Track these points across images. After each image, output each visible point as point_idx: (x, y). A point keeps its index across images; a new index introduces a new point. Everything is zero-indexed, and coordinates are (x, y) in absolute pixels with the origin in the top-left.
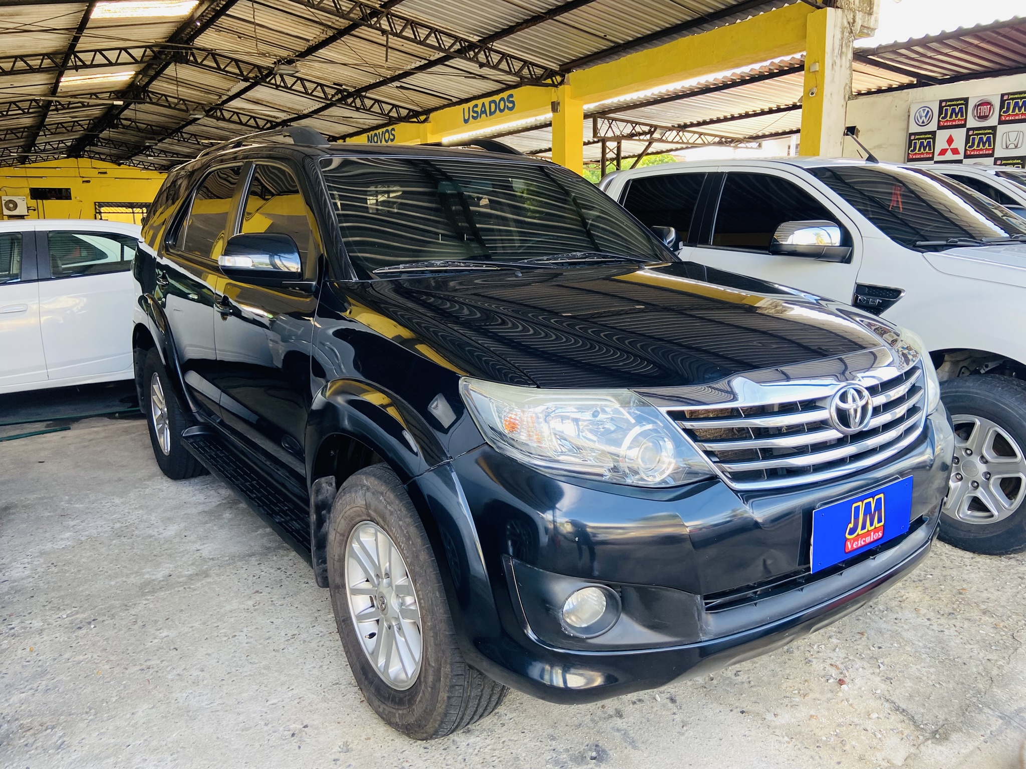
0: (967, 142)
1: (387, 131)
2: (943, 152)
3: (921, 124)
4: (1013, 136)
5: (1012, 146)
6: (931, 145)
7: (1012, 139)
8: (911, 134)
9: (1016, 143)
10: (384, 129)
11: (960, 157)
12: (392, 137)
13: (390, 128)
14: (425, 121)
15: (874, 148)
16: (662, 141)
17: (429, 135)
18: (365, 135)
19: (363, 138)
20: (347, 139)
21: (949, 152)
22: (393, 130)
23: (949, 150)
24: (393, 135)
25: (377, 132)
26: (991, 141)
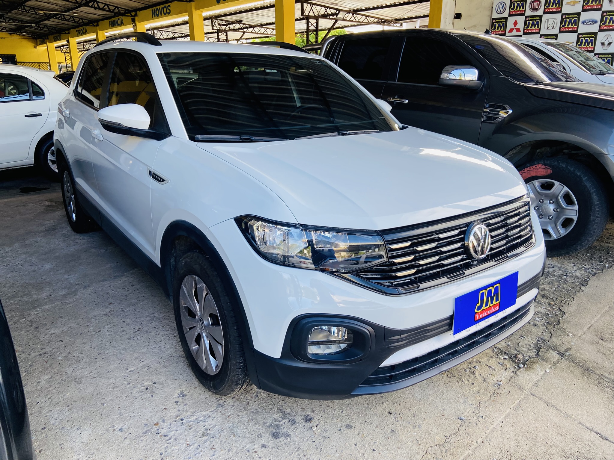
0: (525, 24)
1: (165, 7)
2: (511, 30)
3: (499, 13)
4: (551, 22)
5: (550, 28)
6: (505, 26)
7: (551, 23)
8: (493, 19)
9: (553, 26)
10: (163, 6)
11: (521, 33)
12: (168, 11)
13: (167, 5)
14: (191, 1)
15: (472, 27)
16: (344, 20)
17: (194, 10)
18: (150, 10)
19: (149, 11)
20: (138, 12)
21: (515, 30)
22: (169, 6)
23: (515, 29)
24: (169, 10)
25: (158, 7)
26: (539, 24)
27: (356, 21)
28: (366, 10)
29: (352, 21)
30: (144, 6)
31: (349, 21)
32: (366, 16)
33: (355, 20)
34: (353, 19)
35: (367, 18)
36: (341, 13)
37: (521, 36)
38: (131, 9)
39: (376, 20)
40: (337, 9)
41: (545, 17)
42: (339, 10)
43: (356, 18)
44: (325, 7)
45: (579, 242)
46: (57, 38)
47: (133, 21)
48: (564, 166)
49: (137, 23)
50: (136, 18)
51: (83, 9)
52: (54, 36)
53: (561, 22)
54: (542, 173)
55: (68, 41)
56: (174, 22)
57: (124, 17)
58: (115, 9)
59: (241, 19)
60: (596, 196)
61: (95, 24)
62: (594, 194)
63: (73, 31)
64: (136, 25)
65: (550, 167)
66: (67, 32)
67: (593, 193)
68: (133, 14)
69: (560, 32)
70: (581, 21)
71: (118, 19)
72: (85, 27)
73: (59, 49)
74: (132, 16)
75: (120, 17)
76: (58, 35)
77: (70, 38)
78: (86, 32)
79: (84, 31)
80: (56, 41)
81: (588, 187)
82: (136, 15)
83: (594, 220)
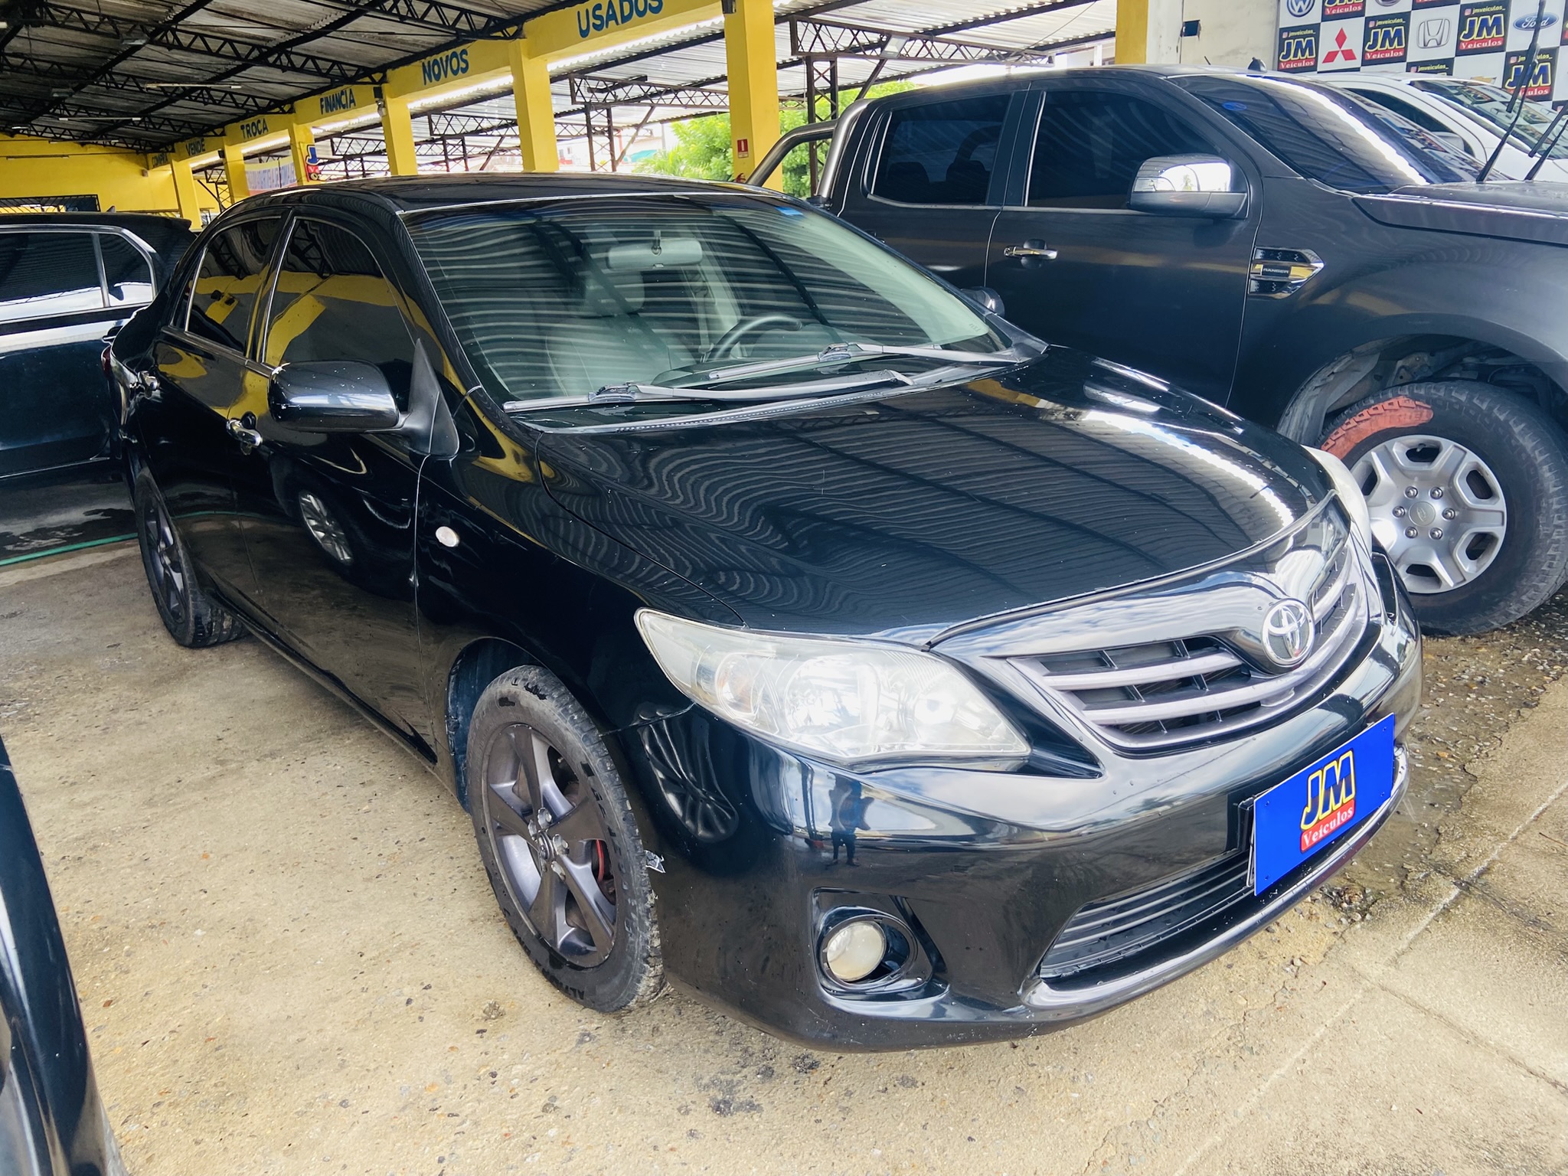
0: (1366, 39)
1: (454, 55)
2: (1331, 57)
3: (1296, 13)
4: (1434, 27)
5: (1433, 43)
6: (1313, 47)
7: (1434, 31)
8: (1283, 30)
9: (1438, 37)
10: (449, 53)
11: (1357, 63)
12: (463, 65)
13: (458, 50)
14: (517, 35)
15: (1228, 54)
16: (901, 57)
17: (524, 59)
18: (418, 63)
19: (416, 68)
20: (389, 72)
21: (1340, 56)
22: (464, 52)
23: (1340, 54)
24: (465, 62)
25: (438, 57)
26: (1402, 37)
27: (933, 59)
28: (957, 28)
29: (924, 59)
30: (402, 55)
31: (916, 58)
32: (959, 44)
33: (929, 56)
34: (924, 52)
35: (962, 48)
36: (893, 40)
37: (1358, 70)
38: (372, 66)
39: (985, 53)
40: (881, 32)
41: (1417, 16)
42: (889, 34)
43: (933, 51)
44: (851, 27)
45: (1514, 594)
46: (196, 149)
47: (379, 94)
48: (1463, 398)
49: (388, 100)
50: (385, 86)
51: (255, 71)
52: (187, 142)
53: (1461, 28)
54: (1408, 420)
55: (222, 154)
56: (478, 91)
57: (355, 88)
58: (331, 67)
59: (643, 74)
60: (1550, 471)
61: (286, 108)
62: (1546, 468)
63: (233, 128)
64: (384, 106)
65: (1428, 403)
66: (218, 131)
67: (1541, 465)
68: (377, 76)
69: (1460, 53)
70: (1512, 20)
71: (342, 93)
72: (259, 117)
73: (202, 174)
74: (374, 82)
75: (345, 86)
76: (198, 139)
77: (226, 147)
78: (265, 128)
79: (260, 127)
80: (194, 154)
81: (1529, 450)
82: (384, 80)
83: (1549, 536)
